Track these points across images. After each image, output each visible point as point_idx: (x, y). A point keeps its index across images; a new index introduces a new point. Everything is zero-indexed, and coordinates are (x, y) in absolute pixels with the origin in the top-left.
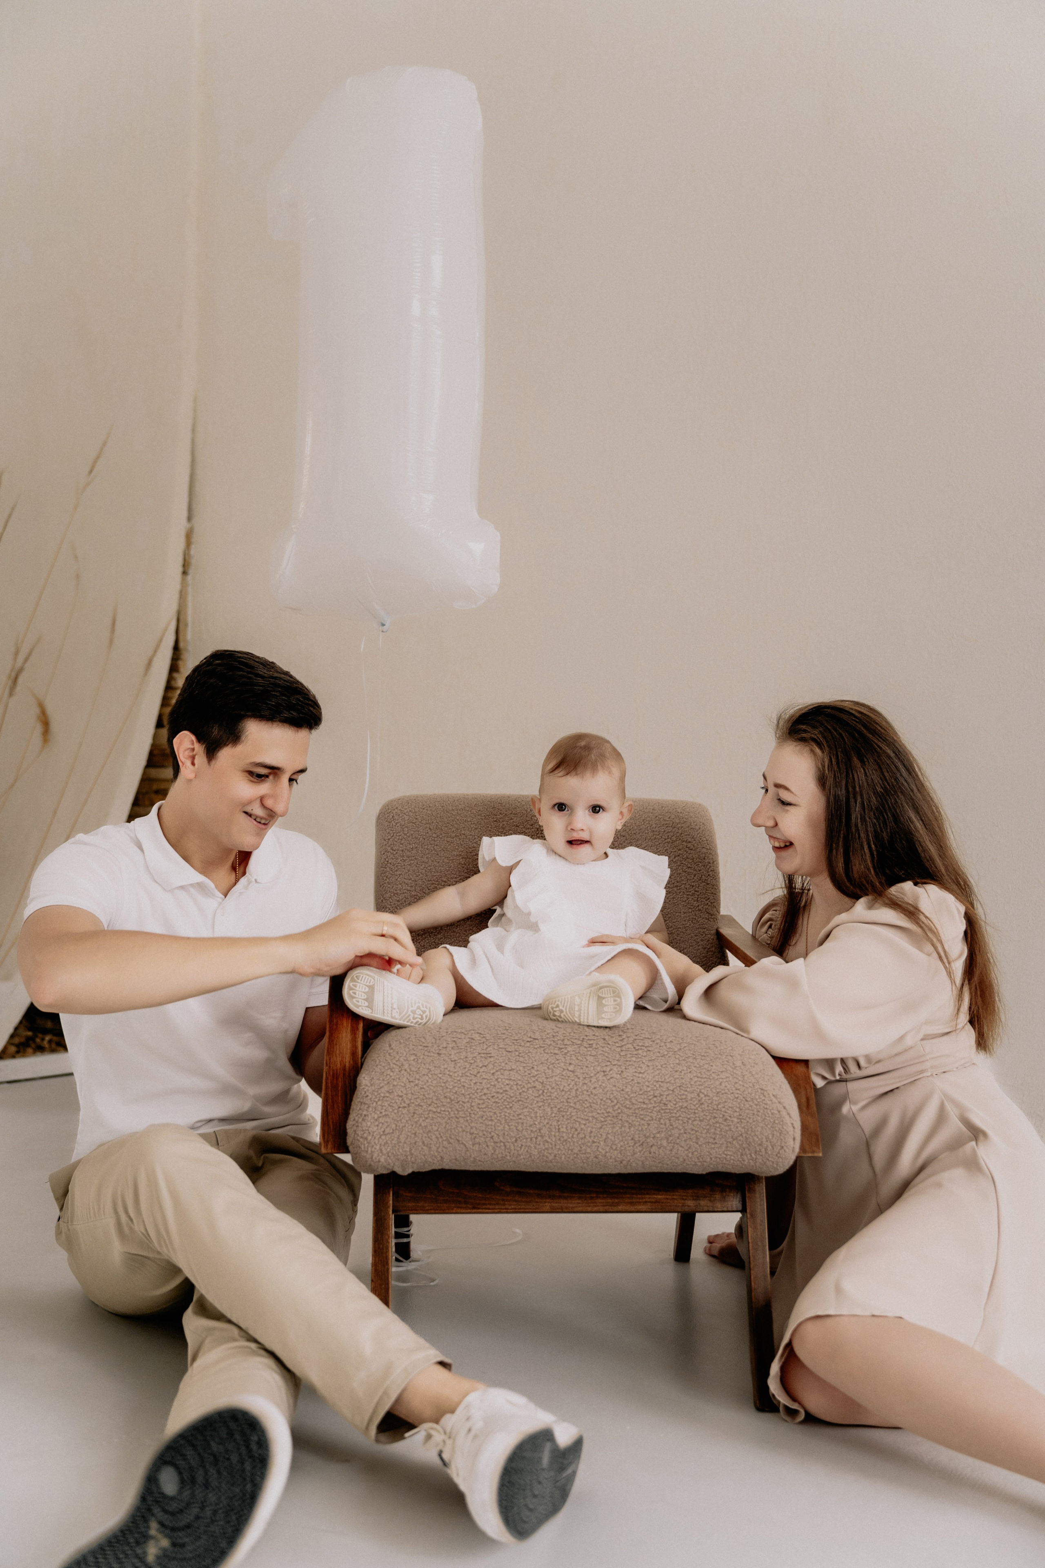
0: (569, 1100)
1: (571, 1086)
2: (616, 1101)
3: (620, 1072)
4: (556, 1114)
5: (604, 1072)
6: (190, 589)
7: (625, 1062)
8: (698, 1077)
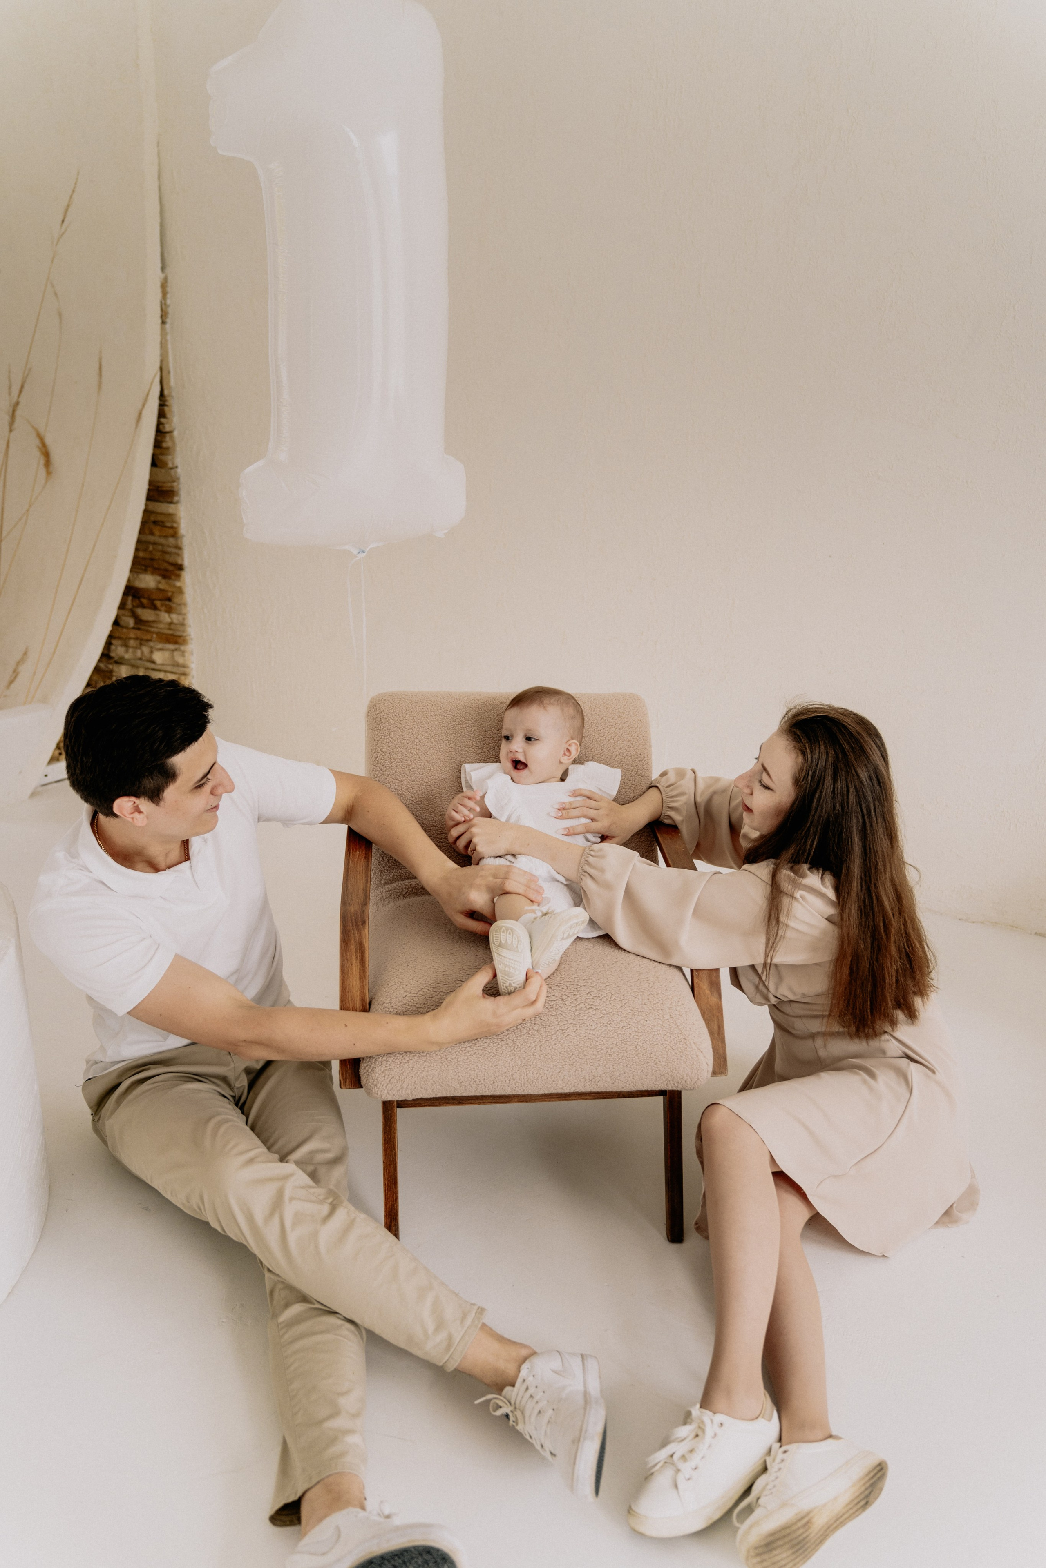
0: (535, 1054)
1: (536, 1043)
2: (571, 1054)
3: (575, 1030)
4: (525, 1064)
5: (562, 1030)
6: (169, 337)
7: (579, 1021)
8: (636, 1032)
